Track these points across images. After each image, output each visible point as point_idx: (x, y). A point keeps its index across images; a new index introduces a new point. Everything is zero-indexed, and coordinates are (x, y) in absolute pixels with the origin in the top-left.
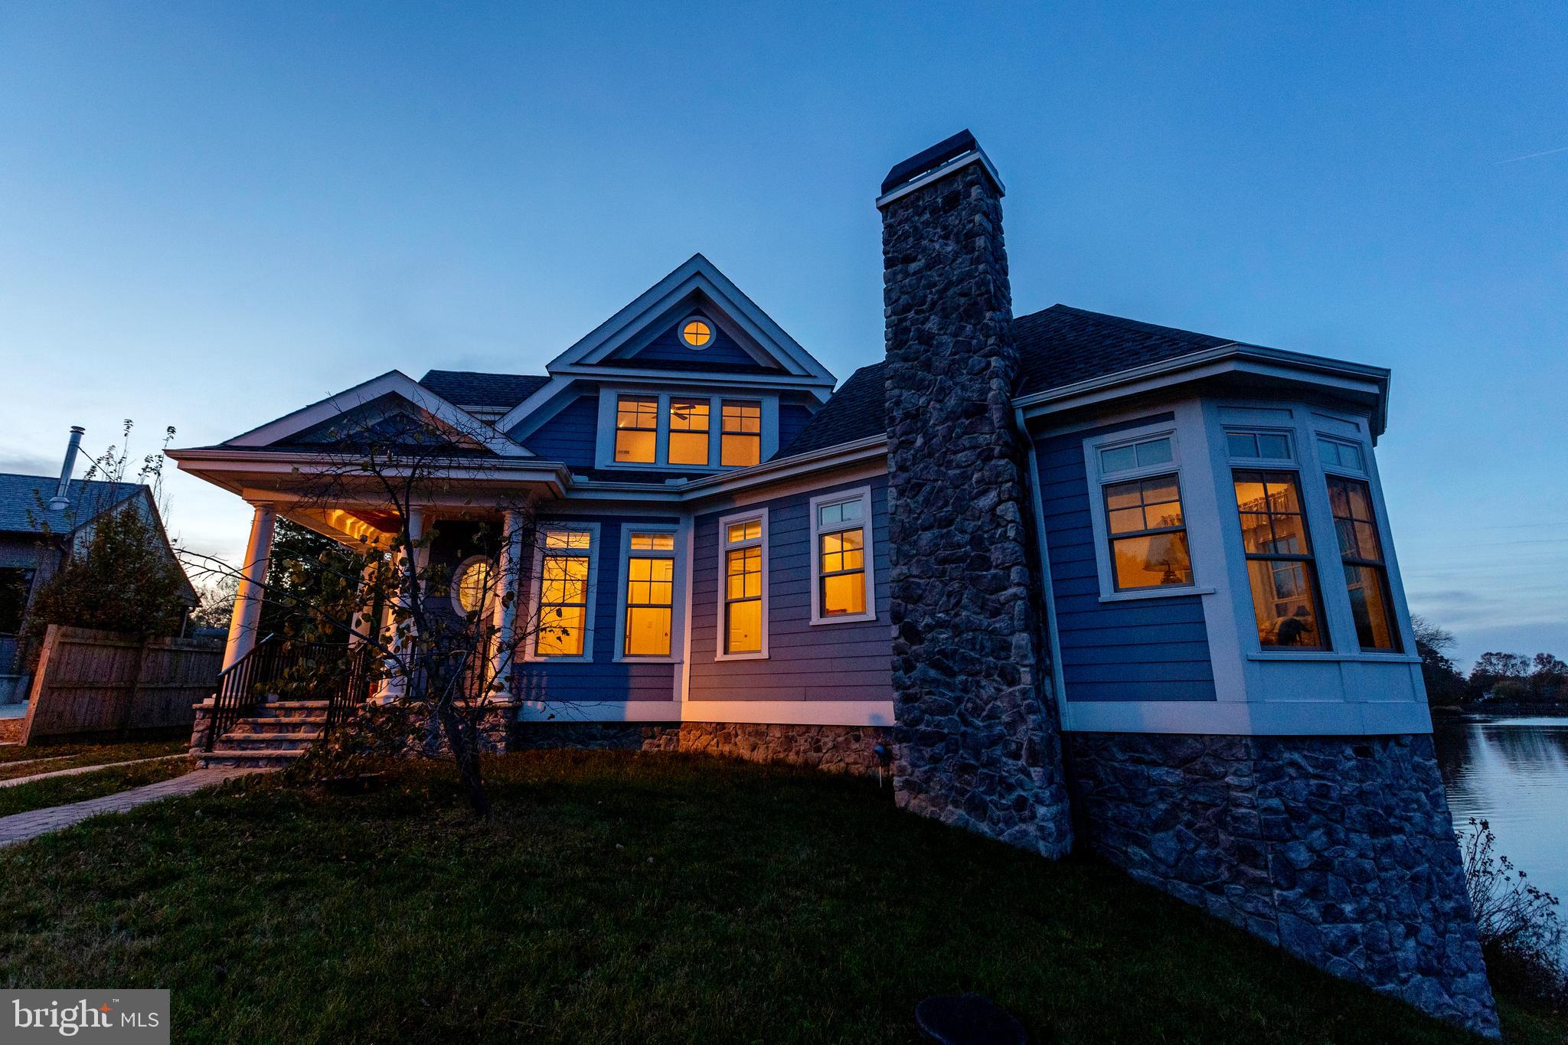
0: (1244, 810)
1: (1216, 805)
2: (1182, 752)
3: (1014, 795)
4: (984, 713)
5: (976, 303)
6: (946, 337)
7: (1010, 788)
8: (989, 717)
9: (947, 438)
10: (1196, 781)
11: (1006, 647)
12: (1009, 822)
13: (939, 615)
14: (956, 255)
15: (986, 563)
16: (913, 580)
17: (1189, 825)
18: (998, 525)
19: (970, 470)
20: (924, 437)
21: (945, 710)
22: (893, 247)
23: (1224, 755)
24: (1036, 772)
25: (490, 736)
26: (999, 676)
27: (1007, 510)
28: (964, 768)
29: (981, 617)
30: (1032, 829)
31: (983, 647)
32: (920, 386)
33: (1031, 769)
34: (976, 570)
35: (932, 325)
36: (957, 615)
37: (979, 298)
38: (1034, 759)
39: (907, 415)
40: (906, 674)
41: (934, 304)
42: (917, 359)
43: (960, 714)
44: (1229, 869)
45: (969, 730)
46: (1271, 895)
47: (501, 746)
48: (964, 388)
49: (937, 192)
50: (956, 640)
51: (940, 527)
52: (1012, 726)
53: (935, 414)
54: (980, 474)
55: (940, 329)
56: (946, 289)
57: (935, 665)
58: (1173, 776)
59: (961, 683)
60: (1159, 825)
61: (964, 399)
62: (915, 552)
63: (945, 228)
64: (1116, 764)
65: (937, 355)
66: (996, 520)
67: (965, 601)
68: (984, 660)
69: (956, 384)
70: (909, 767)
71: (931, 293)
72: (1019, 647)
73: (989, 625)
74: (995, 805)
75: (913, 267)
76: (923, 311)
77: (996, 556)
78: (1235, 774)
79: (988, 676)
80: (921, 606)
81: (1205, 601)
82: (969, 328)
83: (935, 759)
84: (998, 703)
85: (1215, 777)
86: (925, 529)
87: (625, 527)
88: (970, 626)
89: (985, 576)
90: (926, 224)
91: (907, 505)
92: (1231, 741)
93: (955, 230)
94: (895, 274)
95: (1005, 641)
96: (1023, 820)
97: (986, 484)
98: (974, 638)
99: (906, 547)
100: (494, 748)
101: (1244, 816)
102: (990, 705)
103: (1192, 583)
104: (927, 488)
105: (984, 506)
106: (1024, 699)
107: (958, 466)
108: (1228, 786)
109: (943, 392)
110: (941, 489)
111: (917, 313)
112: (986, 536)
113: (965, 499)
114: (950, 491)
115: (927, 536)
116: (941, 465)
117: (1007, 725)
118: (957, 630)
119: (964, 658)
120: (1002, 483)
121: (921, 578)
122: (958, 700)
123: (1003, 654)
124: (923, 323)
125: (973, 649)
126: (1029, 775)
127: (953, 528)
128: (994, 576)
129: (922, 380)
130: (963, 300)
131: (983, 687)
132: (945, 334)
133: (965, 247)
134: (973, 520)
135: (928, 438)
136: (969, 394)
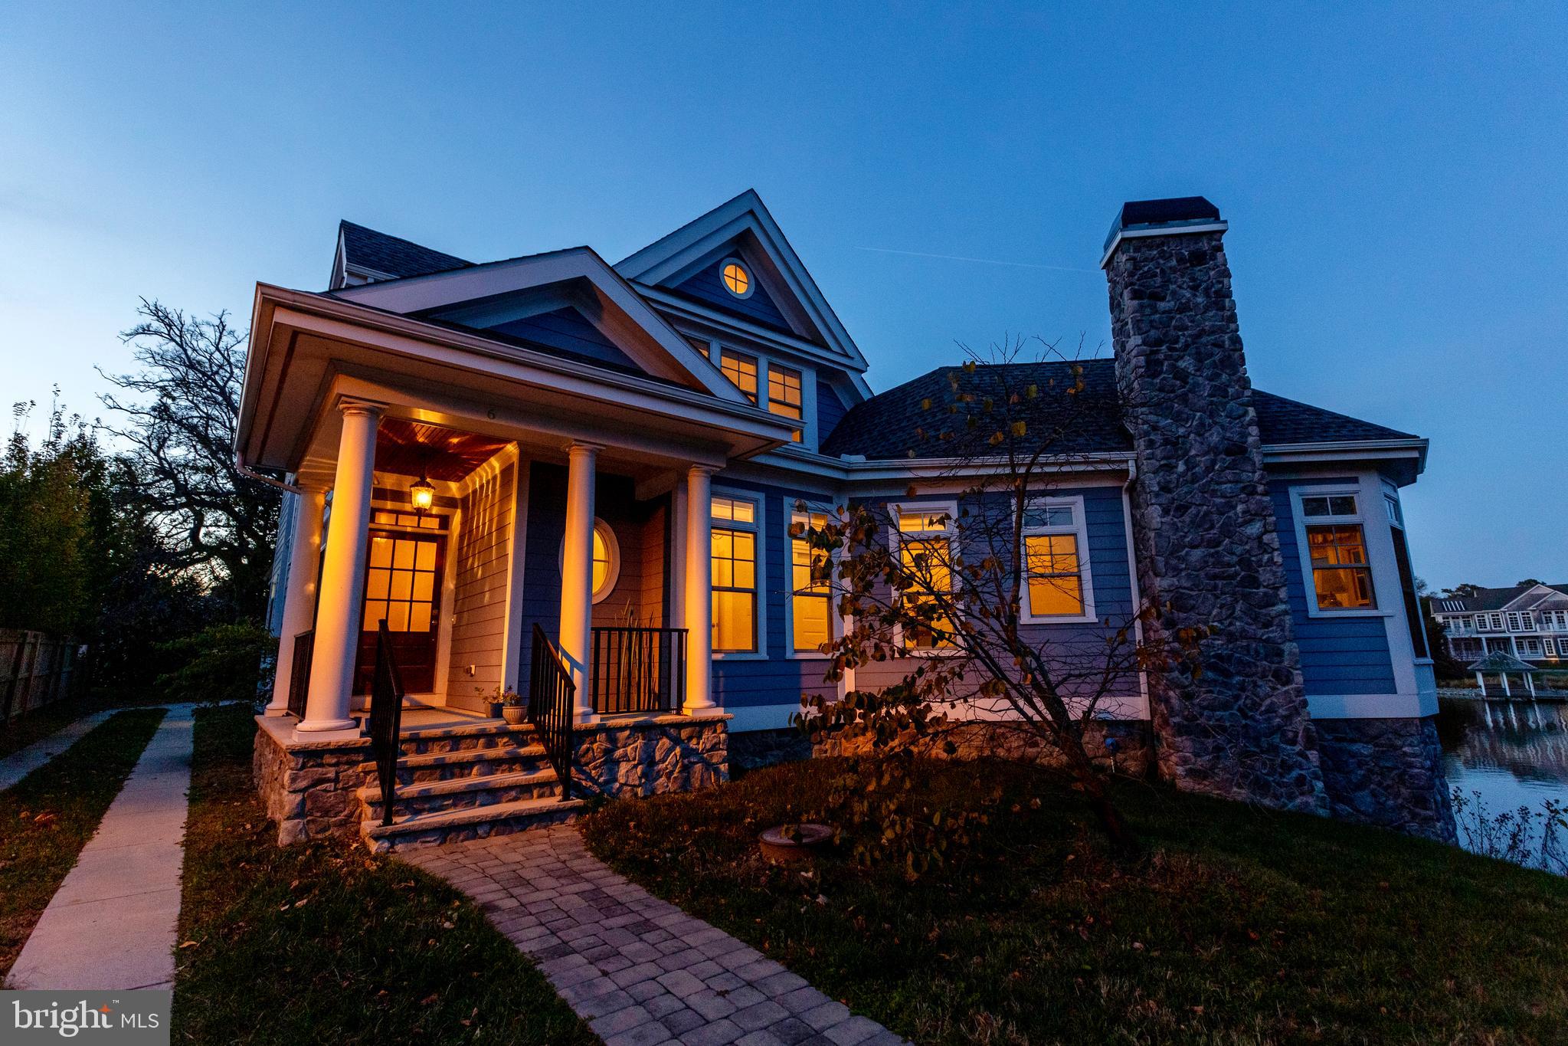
0: (1416, 770)
1: (1399, 768)
2: (1373, 732)
3: (1295, 774)
4: (1263, 708)
5: (1230, 357)
6: (1200, 378)
7: (1290, 768)
8: (1267, 711)
9: (1209, 469)
10: (1383, 752)
11: (1280, 653)
12: (1291, 797)
13: (1215, 624)
14: (1207, 309)
15: (1255, 582)
16: (1184, 591)
17: (1380, 784)
18: (1265, 551)
19: (1234, 501)
20: (1186, 463)
21: (1225, 706)
22: (1138, 280)
23: (1402, 733)
24: (1313, 755)
25: (712, 756)
26: (1272, 677)
27: (1273, 539)
28: (1246, 754)
29: (1254, 627)
30: (1311, 800)
31: (1257, 652)
32: (1179, 418)
33: (1308, 752)
34: (1246, 587)
35: (1186, 363)
36: (1231, 624)
37: (1231, 353)
38: (1310, 743)
39: (1166, 442)
40: (1182, 674)
41: (1187, 346)
42: (1173, 391)
43: (1240, 710)
44: (1409, 813)
45: (1248, 722)
46: (1435, 826)
47: (724, 767)
48: (1223, 427)
49: (1181, 244)
50: (1230, 646)
51: (1208, 546)
52: (1288, 718)
53: (1197, 445)
54: (1244, 506)
55: (1196, 371)
56: (1199, 336)
57: (1211, 667)
58: (1366, 750)
59: (1237, 683)
60: (1360, 786)
61: (1224, 438)
62: (1184, 566)
63: (1193, 279)
64: (1326, 744)
65: (1194, 392)
66: (1264, 548)
67: (1238, 613)
68: (1258, 663)
69: (1216, 423)
70: (1192, 757)
71: (1184, 335)
72: (1291, 653)
73: (1263, 635)
74: (1278, 784)
75: (1162, 305)
76: (1176, 350)
77: (1265, 576)
78: (1410, 745)
79: (1263, 676)
80: (1193, 615)
81: (1386, 620)
82: (1224, 377)
83: (1218, 749)
84: (1275, 700)
85: (1396, 748)
86: (1193, 547)
87: (788, 501)
88: (1244, 634)
89: (1256, 594)
90: (1173, 270)
91: (1174, 524)
92: (1407, 722)
93: (1204, 285)
94: (1142, 306)
95: (1279, 649)
96: (1302, 794)
97: (1251, 515)
98: (1248, 645)
99: (1174, 562)
100: (717, 771)
101: (1416, 774)
102: (1268, 702)
103: (1376, 608)
104: (1193, 510)
105: (1252, 534)
106: (1296, 697)
107: (1223, 496)
108: (1405, 753)
109: (1201, 430)
110: (1207, 514)
111: (1170, 349)
112: (1253, 559)
113: (1231, 525)
114: (1215, 517)
115: (1197, 554)
116: (1205, 492)
117: (1283, 717)
118: (1231, 637)
119: (1240, 661)
120: (1266, 516)
121: (1192, 590)
122: (1237, 698)
123: (1276, 659)
124: (1177, 360)
125: (1248, 654)
126: (1307, 758)
127: (1220, 549)
128: (1265, 594)
129: (1180, 413)
130: (1216, 350)
131: (1260, 687)
132: (1200, 376)
133: (1215, 303)
134: (1241, 545)
135: (1190, 465)
136: (1228, 435)
